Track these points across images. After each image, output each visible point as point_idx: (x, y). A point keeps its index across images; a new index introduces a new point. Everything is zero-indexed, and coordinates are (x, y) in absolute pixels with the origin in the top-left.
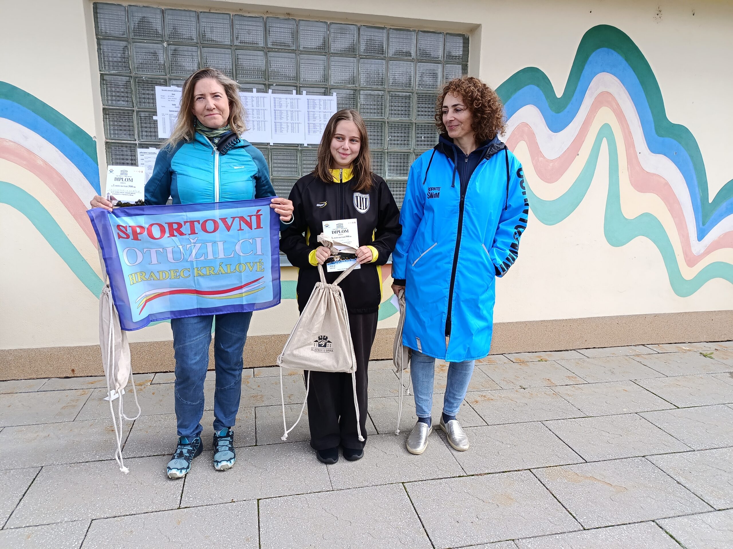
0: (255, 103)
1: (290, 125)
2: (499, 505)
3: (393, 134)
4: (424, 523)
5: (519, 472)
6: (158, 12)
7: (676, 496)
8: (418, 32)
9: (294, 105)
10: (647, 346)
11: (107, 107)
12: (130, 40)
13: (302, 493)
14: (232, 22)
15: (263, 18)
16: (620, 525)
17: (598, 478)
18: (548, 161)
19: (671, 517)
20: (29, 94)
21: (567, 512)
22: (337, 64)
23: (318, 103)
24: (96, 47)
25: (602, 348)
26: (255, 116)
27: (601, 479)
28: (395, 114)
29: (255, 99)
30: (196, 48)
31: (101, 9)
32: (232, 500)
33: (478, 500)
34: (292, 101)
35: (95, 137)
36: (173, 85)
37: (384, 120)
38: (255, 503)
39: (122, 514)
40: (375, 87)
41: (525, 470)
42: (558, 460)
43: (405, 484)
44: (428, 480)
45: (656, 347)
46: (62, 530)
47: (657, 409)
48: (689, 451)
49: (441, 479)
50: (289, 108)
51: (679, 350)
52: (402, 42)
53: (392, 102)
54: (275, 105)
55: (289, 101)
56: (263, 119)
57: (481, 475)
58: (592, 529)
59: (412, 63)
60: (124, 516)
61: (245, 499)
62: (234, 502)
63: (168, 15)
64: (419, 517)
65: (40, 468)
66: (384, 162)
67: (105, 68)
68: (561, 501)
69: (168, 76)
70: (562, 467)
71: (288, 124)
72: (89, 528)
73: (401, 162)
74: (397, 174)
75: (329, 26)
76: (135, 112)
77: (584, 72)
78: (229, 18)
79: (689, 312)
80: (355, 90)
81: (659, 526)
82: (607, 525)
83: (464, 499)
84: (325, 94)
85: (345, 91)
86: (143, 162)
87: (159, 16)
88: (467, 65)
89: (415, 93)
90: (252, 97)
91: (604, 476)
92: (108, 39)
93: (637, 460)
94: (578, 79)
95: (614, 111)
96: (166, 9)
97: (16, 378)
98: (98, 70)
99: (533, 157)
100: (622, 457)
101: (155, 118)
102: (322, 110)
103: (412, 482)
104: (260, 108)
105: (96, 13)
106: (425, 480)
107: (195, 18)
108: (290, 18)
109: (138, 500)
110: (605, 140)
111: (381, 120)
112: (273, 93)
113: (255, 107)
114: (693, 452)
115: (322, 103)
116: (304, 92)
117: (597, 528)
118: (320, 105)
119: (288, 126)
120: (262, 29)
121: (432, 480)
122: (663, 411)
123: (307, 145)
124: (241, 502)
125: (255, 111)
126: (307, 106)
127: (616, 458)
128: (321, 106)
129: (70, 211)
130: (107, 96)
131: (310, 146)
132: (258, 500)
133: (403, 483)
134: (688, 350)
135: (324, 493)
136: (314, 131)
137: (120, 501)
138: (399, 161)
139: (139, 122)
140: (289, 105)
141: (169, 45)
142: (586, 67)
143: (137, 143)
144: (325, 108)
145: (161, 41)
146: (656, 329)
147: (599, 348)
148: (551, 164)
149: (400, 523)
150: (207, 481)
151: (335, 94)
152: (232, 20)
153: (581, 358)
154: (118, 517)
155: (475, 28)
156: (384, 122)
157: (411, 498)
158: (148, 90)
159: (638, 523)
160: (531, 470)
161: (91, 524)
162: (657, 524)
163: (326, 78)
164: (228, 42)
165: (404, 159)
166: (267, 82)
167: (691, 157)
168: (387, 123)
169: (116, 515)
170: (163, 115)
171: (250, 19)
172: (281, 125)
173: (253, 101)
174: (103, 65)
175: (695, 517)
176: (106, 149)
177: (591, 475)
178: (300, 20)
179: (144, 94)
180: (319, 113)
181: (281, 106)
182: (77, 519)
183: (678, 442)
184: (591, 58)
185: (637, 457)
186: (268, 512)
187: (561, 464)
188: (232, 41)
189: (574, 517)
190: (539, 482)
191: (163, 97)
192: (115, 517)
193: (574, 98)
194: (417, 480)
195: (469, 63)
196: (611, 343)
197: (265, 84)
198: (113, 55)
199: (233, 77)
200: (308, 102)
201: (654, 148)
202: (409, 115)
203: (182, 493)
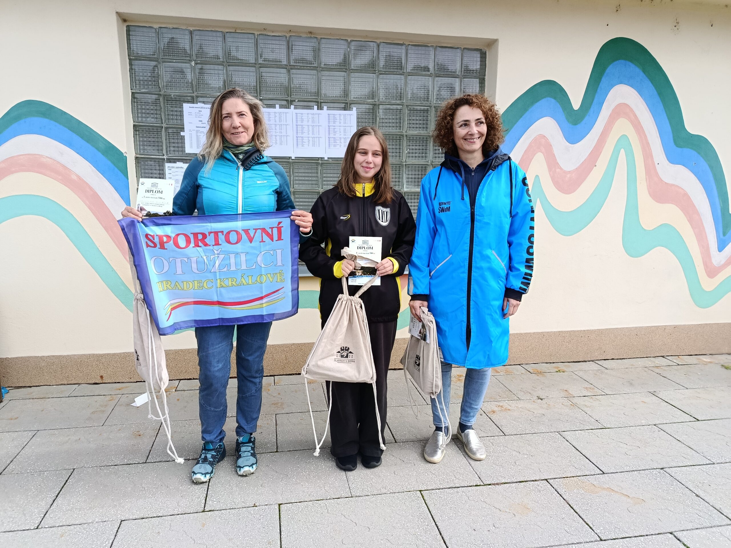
0: (277, 119)
1: (311, 139)
2: (516, 514)
3: (411, 147)
4: (441, 530)
5: (536, 482)
6: (187, 33)
7: (695, 509)
8: (436, 48)
9: (315, 120)
10: (667, 357)
11: (137, 124)
12: (159, 60)
13: (322, 499)
14: (257, 41)
15: (286, 37)
16: (637, 536)
17: (615, 489)
18: (565, 172)
19: (690, 530)
20: (65, 113)
21: (584, 523)
22: (357, 79)
23: (338, 118)
24: (128, 67)
25: (620, 359)
26: (278, 130)
27: (618, 491)
28: (413, 128)
29: (277, 115)
30: (223, 66)
31: (133, 31)
32: (255, 504)
33: (495, 509)
34: (313, 116)
35: (126, 152)
36: (200, 102)
37: (402, 133)
38: (276, 507)
39: (149, 516)
40: (393, 102)
41: (542, 480)
42: (575, 471)
43: (422, 492)
44: (445, 488)
45: (676, 359)
46: (94, 530)
47: (677, 421)
48: (709, 464)
49: (458, 487)
50: (310, 123)
51: (700, 362)
52: (420, 58)
53: (410, 116)
54: (297, 121)
55: (310, 116)
56: (285, 134)
57: (497, 484)
58: (608, 540)
59: (430, 78)
60: (152, 518)
61: (266, 504)
62: (256, 506)
63: (196, 35)
64: (436, 524)
65: (72, 470)
66: (402, 174)
67: (136, 87)
68: (578, 511)
69: (195, 94)
70: (579, 478)
71: (309, 138)
72: (119, 528)
73: (418, 175)
74: (415, 186)
75: (349, 43)
76: (164, 128)
77: (601, 84)
78: (253, 37)
79: (710, 324)
80: (375, 105)
81: (677, 538)
82: (625, 536)
83: (481, 508)
84: (345, 109)
85: (364, 106)
86: (170, 176)
87: (188, 37)
88: (484, 79)
89: (433, 107)
90: (275, 113)
91: (621, 487)
92: (140, 60)
93: (655, 472)
94: (596, 91)
95: (632, 122)
96: (194, 30)
97: (48, 384)
98: (130, 89)
99: (550, 169)
100: (640, 469)
101: (182, 134)
102: (342, 124)
103: (430, 490)
104: (282, 123)
105: (128, 35)
106: (443, 489)
107: (221, 38)
108: (312, 36)
109: (165, 502)
110: (622, 151)
111: (400, 133)
112: (295, 108)
113: (278, 123)
114: (713, 465)
115: (342, 117)
116: (325, 108)
117: (614, 539)
118: (340, 119)
119: (309, 141)
120: (284, 47)
121: (449, 488)
122: (683, 423)
123: (327, 159)
124: (263, 507)
125: (278, 126)
126: (327, 120)
127: (634, 469)
128: (341, 121)
129: (101, 224)
130: (138, 113)
131: (330, 160)
132: (280, 505)
133: (420, 491)
134: (709, 362)
135: (343, 499)
136: (334, 145)
137: (147, 503)
138: (417, 173)
139: (168, 137)
140: (310, 120)
141: (196, 64)
142: (603, 79)
143: (166, 158)
144: (345, 123)
145: (189, 60)
146: (676, 341)
147: (617, 359)
148: (568, 176)
149: (417, 530)
150: (230, 485)
151: (355, 109)
152: (257, 39)
153: (599, 369)
154: (146, 518)
155: (492, 43)
156: (403, 135)
157: (429, 506)
158: (176, 107)
159: (655, 534)
160: (548, 480)
161: (120, 524)
162: (675, 537)
163: (346, 93)
164: (253, 60)
165: (422, 171)
166: (289, 99)
167: (711, 167)
168: (405, 136)
169: (144, 517)
170: (190, 130)
171: (274, 38)
172: (302, 140)
173: (275, 117)
174: (134, 84)
175: (714, 529)
176: (135, 164)
177: (608, 486)
178: (321, 38)
179: (172, 111)
180: (339, 127)
181: (302, 121)
182: (107, 519)
183: (698, 454)
184: (608, 71)
185: (655, 469)
186: (289, 517)
187: (578, 475)
188: (256, 59)
189: (591, 528)
190: (556, 492)
191: (190, 114)
192: (143, 518)
193: (592, 109)
194: (434, 488)
195: (486, 77)
196: (630, 354)
197: (287, 101)
198: (143, 74)
199: (257, 93)
200: (329, 117)
201: (672, 160)
202: (427, 128)
203: (207, 496)
